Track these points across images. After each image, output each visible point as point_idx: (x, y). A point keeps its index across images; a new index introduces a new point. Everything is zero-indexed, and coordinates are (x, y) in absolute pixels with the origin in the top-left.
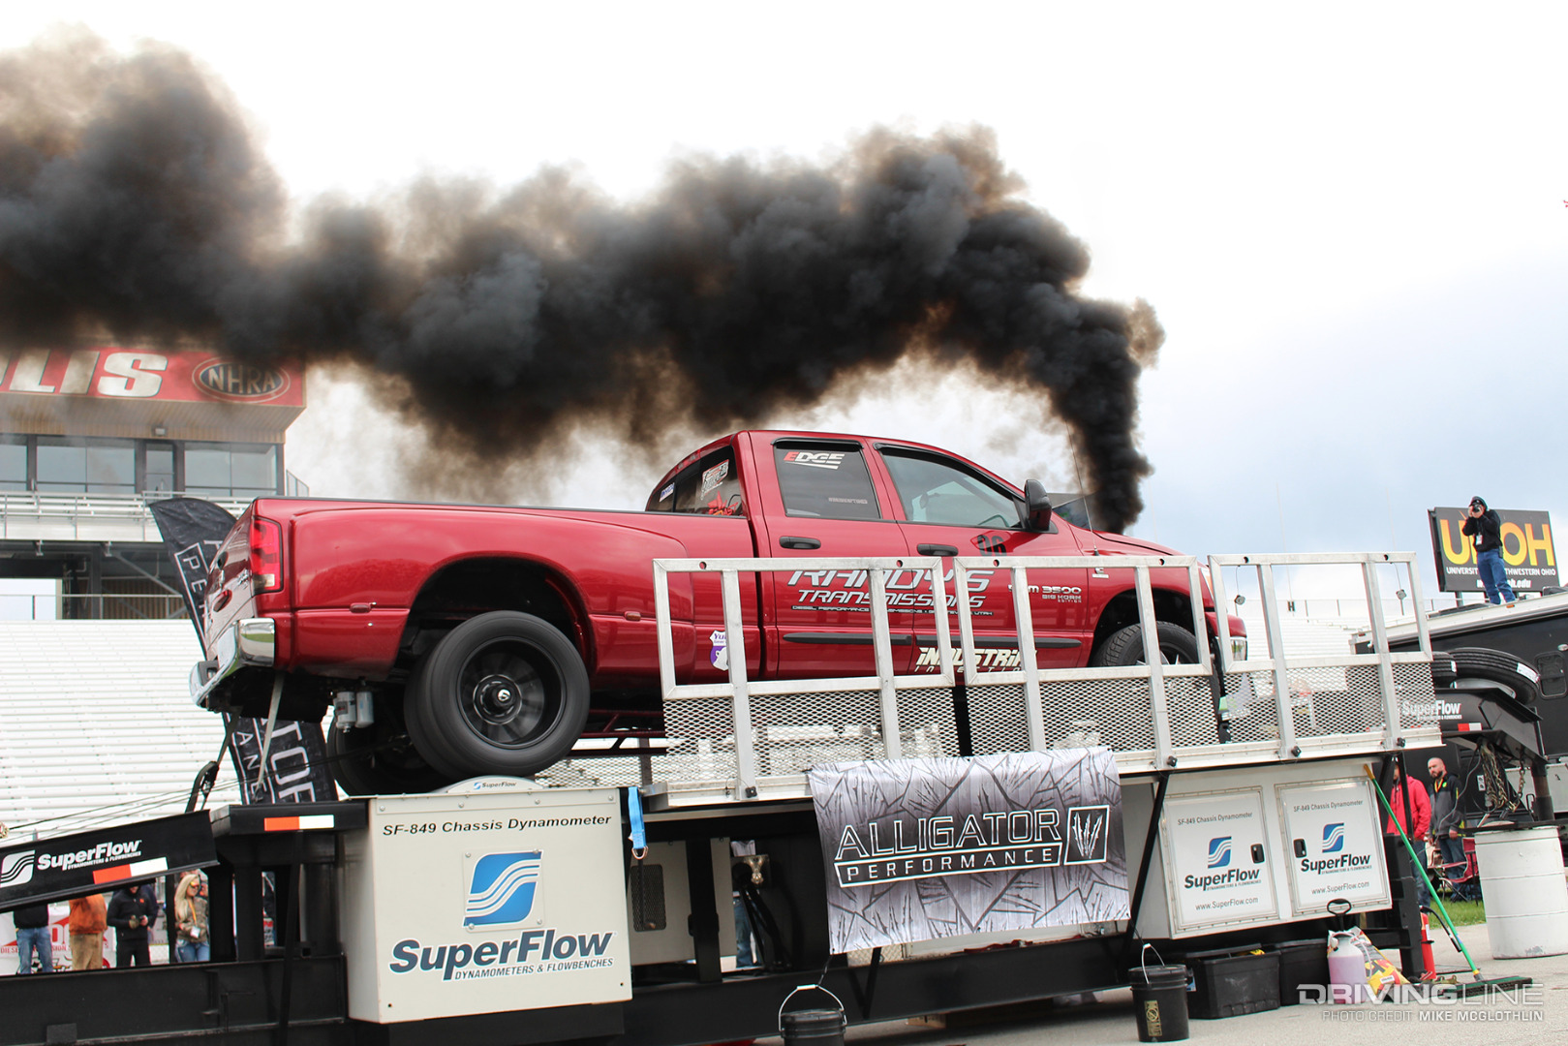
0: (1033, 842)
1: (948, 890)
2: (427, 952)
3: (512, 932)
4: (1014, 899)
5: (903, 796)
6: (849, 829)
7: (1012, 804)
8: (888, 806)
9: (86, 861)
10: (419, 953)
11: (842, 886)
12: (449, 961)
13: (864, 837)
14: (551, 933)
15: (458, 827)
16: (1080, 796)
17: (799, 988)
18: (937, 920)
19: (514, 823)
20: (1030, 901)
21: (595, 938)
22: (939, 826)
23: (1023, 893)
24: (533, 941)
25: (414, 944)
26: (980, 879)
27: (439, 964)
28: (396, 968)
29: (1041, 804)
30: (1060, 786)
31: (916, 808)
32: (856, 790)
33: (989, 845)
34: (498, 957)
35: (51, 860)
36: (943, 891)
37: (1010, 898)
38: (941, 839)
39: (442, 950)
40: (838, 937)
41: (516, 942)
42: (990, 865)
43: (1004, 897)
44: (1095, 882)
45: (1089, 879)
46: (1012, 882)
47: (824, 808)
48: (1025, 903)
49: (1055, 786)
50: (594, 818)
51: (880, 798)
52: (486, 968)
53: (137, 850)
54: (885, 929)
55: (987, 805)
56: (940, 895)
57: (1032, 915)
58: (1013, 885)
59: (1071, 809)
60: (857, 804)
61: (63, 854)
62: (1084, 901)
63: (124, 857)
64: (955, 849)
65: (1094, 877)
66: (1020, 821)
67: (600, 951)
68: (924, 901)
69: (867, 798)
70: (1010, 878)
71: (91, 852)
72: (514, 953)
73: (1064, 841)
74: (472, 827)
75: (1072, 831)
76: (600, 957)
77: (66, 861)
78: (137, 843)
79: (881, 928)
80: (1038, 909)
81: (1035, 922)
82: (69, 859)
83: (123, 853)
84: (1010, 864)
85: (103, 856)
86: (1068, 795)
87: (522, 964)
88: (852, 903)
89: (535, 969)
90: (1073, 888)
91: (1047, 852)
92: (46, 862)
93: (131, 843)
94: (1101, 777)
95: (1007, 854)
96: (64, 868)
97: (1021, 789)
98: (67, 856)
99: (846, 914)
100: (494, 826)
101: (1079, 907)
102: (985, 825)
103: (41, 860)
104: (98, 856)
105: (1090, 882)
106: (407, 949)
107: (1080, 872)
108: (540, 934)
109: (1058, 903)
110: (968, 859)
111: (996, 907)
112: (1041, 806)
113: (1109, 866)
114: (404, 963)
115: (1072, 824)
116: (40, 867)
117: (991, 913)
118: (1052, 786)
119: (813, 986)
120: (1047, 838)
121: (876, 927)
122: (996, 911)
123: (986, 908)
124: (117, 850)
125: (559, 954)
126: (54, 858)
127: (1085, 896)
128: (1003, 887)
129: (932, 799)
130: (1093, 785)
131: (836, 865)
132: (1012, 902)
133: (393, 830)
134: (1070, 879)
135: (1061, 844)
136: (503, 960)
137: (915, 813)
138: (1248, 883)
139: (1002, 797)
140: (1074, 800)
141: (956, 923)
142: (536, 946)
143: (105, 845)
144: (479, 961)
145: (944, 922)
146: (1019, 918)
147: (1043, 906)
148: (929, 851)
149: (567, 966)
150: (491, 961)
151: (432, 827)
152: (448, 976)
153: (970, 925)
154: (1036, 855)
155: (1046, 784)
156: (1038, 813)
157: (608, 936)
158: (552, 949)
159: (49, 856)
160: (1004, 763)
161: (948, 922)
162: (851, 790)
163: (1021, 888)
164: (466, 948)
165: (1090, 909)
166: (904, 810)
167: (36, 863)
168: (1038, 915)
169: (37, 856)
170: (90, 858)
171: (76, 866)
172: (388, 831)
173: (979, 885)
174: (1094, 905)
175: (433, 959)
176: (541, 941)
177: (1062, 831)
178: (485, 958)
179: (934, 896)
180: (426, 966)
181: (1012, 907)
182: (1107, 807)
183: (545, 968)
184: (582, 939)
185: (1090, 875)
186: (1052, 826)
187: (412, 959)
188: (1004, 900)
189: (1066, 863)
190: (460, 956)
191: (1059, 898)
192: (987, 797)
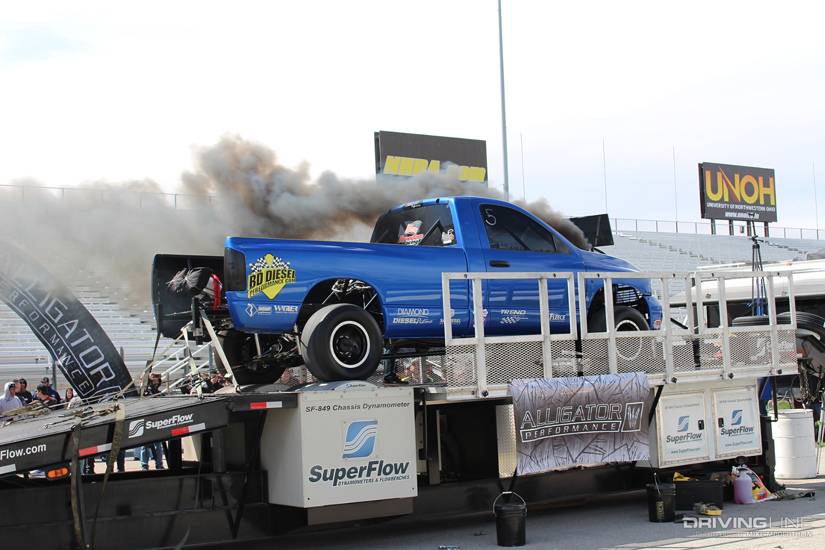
0: (607, 420)
1: (565, 442)
2: (326, 471)
3: (364, 462)
4: (594, 447)
5: (552, 396)
6: (528, 413)
7: (599, 400)
8: (546, 401)
9: (168, 424)
10: (322, 472)
11: (523, 442)
12: (336, 476)
13: (534, 417)
14: (382, 462)
15: (340, 408)
16: (631, 397)
17: (503, 493)
18: (559, 457)
19: (365, 406)
20: (602, 449)
21: (402, 464)
22: (566, 411)
23: (599, 445)
24: (373, 466)
25: (320, 468)
26: (580, 437)
27: (331, 478)
28: (312, 480)
29: (614, 401)
30: (623, 392)
31: (557, 402)
32: (532, 393)
33: (586, 421)
34: (358, 474)
35: (151, 424)
36: (563, 443)
37: (592, 447)
38: (566, 417)
39: (333, 470)
40: (520, 467)
41: (366, 466)
42: (585, 430)
43: (590, 446)
44: (635, 441)
45: (632, 439)
46: (594, 439)
47: (517, 402)
48: (599, 449)
49: (621, 393)
50: (402, 403)
51: (543, 398)
52: (352, 480)
53: (191, 419)
54: (538, 462)
55: (589, 400)
56: (561, 445)
57: (602, 455)
58: (595, 440)
59: (627, 404)
60: (532, 400)
61: (157, 421)
62: (628, 450)
63: (185, 422)
64: (571, 422)
65: (635, 439)
66: (603, 409)
67: (403, 472)
68: (555, 448)
69: (537, 398)
70: (594, 437)
71: (170, 420)
72: (365, 472)
73: (622, 420)
74: (347, 408)
75: (627, 414)
76: (403, 475)
77: (158, 425)
78: (191, 415)
79: (536, 462)
80: (605, 453)
81: (603, 459)
82: (160, 423)
83: (185, 420)
84: (595, 430)
85: (176, 422)
86: (626, 397)
87: (369, 478)
88: (527, 450)
89: (374, 480)
90: (624, 443)
91: (613, 425)
92: (149, 425)
93: (189, 415)
94: (641, 387)
95: (594, 425)
96: (158, 428)
97: (605, 393)
98: (159, 422)
99: (524, 456)
100: (357, 407)
101: (626, 453)
102: (586, 410)
103: (147, 424)
104: (173, 422)
105: (633, 441)
106: (316, 470)
107: (629, 436)
108: (376, 463)
109: (615, 450)
110: (576, 427)
111: (585, 451)
112: (614, 402)
113: (641, 433)
114: (315, 477)
115: (627, 412)
116: (147, 428)
117: (583, 454)
118: (620, 392)
119: (511, 492)
120: (615, 418)
121: (534, 462)
122: (585, 453)
123: (581, 451)
124: (182, 419)
125: (385, 473)
126: (153, 423)
127: (629, 448)
128: (590, 441)
129: (565, 398)
130: (637, 391)
131: (521, 431)
132: (593, 449)
133: (310, 409)
134: (623, 439)
135: (621, 421)
136: (360, 476)
137: (556, 405)
138: (696, 440)
139: (596, 397)
140: (629, 399)
141: (566, 458)
142: (375, 469)
143: (176, 416)
144: (349, 477)
145: (562, 458)
146: (595, 458)
147: (608, 452)
148: (560, 423)
149: (389, 479)
150: (355, 476)
151: (328, 407)
152: (335, 484)
153: (572, 459)
154: (608, 427)
155: (617, 391)
156: (612, 406)
157: (407, 464)
158: (382, 471)
159: (150, 422)
160: (598, 380)
161: (563, 458)
162: (529, 393)
163: (598, 442)
164: (343, 470)
165: (631, 454)
166: (552, 403)
167: (145, 426)
168: (605, 455)
169: (145, 422)
170: (170, 423)
171: (163, 427)
172: (308, 410)
173: (579, 440)
174: (633, 452)
175: (328, 476)
176: (377, 466)
177: (622, 414)
178: (352, 475)
179: (559, 445)
180: (325, 479)
181: (593, 451)
182: (643, 403)
183: (379, 480)
184: (396, 465)
185: (633, 438)
186: (618, 412)
187: (319, 475)
188: (590, 448)
189: (622, 431)
190: (340, 474)
191: (616, 448)
192: (589, 397)
